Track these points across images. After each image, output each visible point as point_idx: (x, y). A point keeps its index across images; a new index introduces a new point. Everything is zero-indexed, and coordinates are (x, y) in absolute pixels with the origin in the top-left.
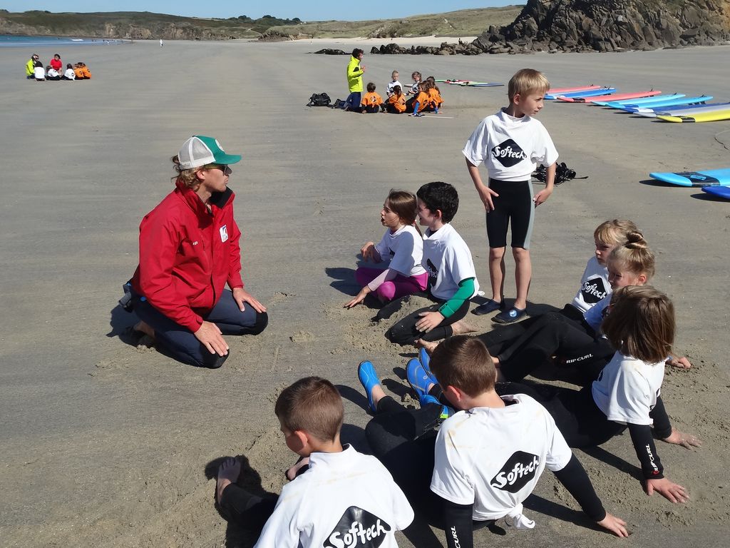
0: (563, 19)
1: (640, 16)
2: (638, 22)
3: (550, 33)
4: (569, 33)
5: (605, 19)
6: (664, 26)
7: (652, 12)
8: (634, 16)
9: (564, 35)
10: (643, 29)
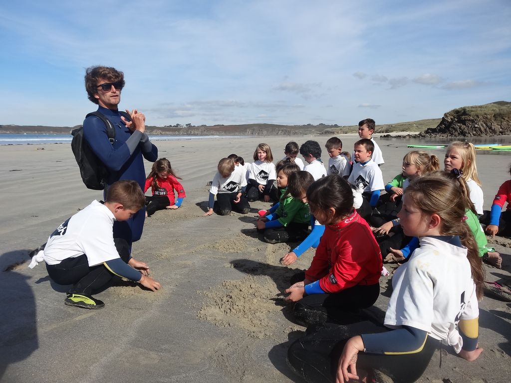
0: (454, 126)
1: (484, 125)
2: (483, 127)
3: (449, 130)
4: (456, 130)
5: (470, 126)
6: (493, 129)
7: (489, 124)
8: (482, 125)
9: (454, 131)
10: (485, 130)
